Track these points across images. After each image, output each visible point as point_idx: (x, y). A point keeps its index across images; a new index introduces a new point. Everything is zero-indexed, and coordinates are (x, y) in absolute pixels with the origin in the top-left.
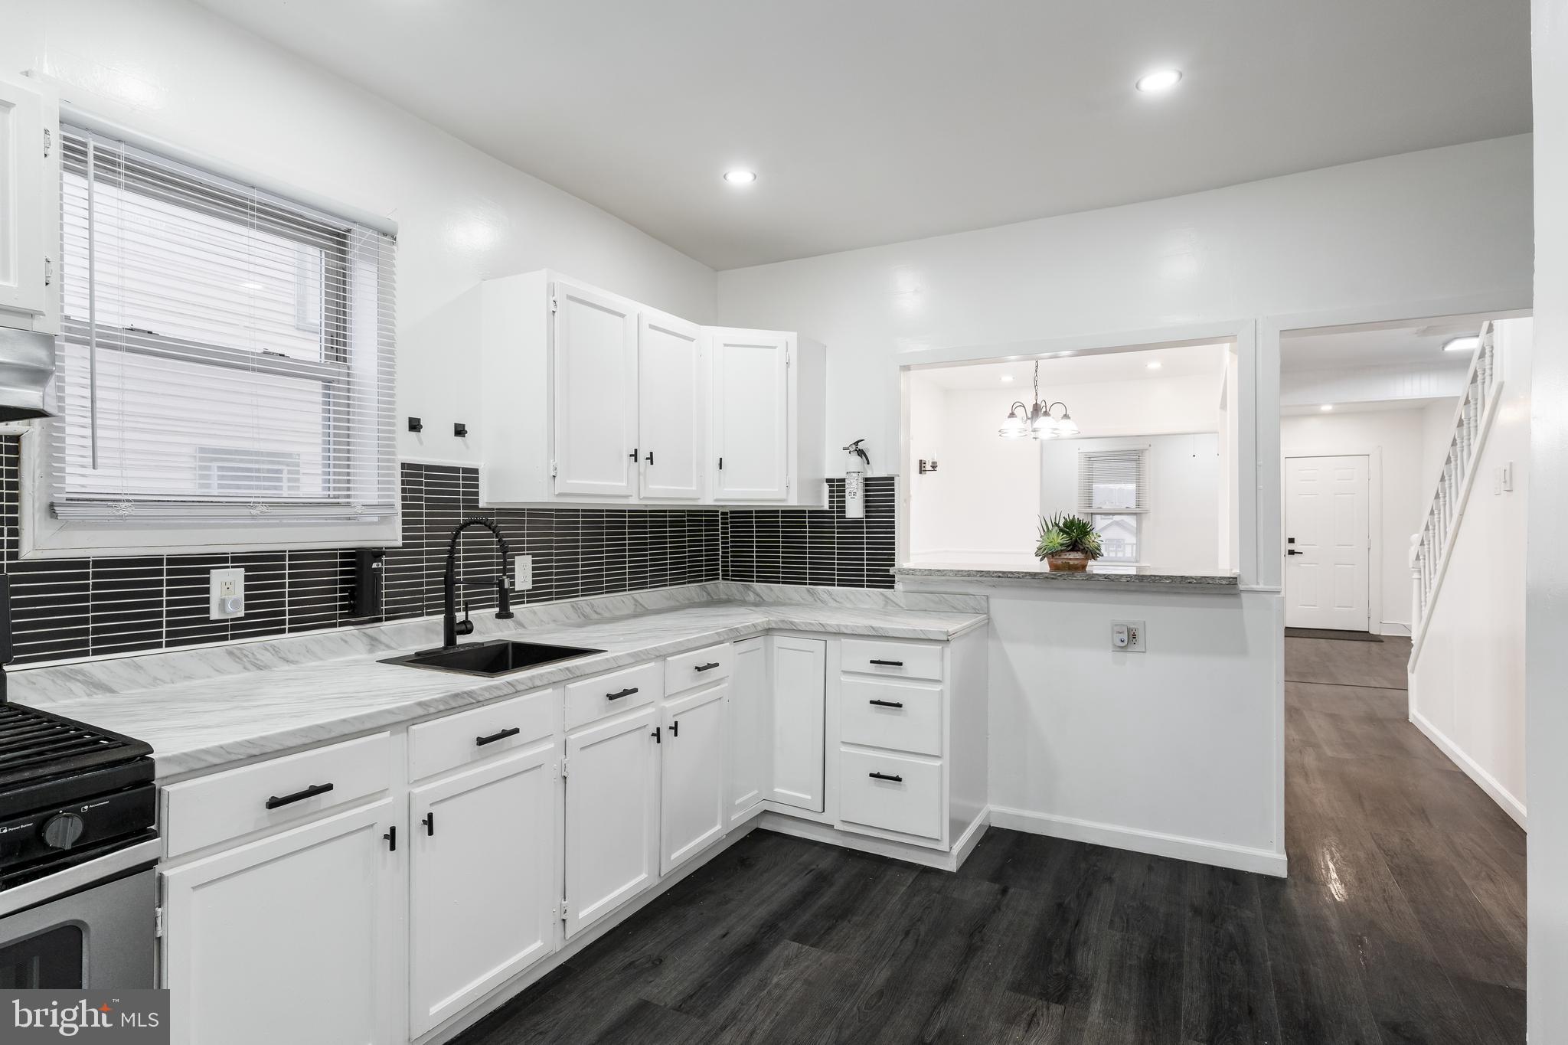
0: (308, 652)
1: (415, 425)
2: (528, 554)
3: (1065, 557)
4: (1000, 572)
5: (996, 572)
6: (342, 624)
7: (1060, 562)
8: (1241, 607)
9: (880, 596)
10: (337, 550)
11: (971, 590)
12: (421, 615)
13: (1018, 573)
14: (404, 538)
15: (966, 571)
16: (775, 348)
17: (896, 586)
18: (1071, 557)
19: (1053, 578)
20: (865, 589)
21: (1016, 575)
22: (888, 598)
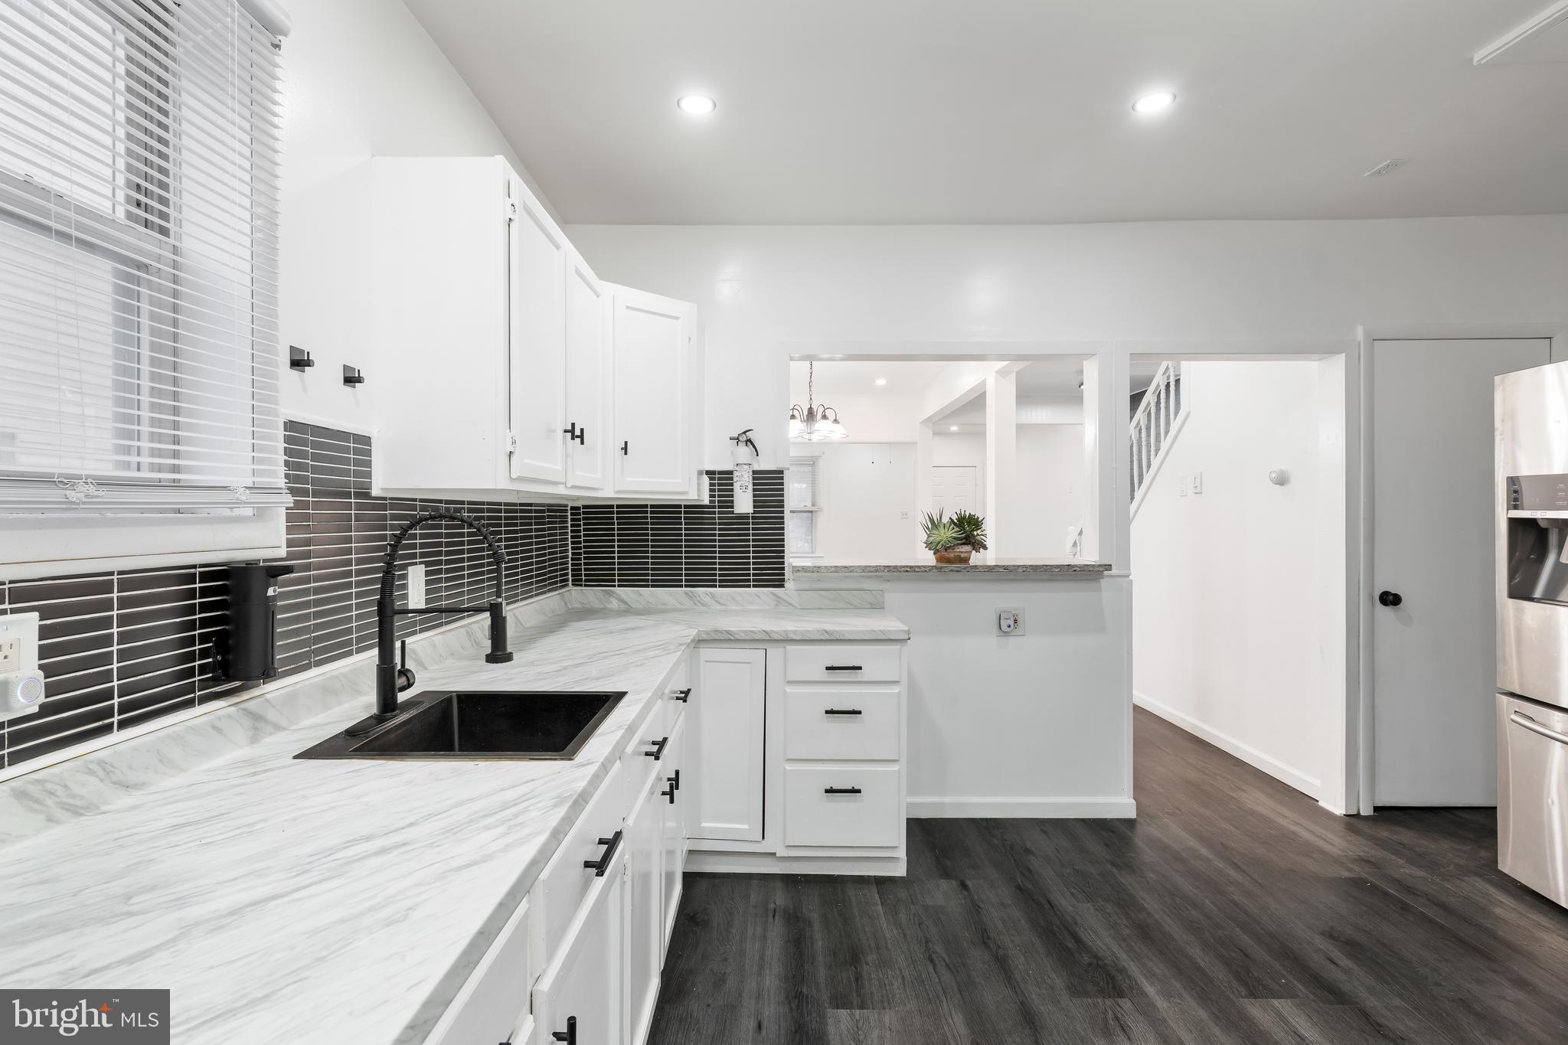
0: (161, 761)
1: (299, 362)
2: (421, 563)
3: (958, 550)
4: (907, 566)
5: (904, 567)
6: (203, 700)
7: (952, 555)
8: (1100, 590)
9: (772, 597)
10: (194, 567)
11: (866, 585)
12: (307, 667)
13: (925, 567)
14: (290, 543)
15: (874, 567)
16: (677, 318)
17: (786, 584)
18: (963, 550)
19: (957, 571)
20: (752, 589)
21: (923, 569)
22: (781, 598)
